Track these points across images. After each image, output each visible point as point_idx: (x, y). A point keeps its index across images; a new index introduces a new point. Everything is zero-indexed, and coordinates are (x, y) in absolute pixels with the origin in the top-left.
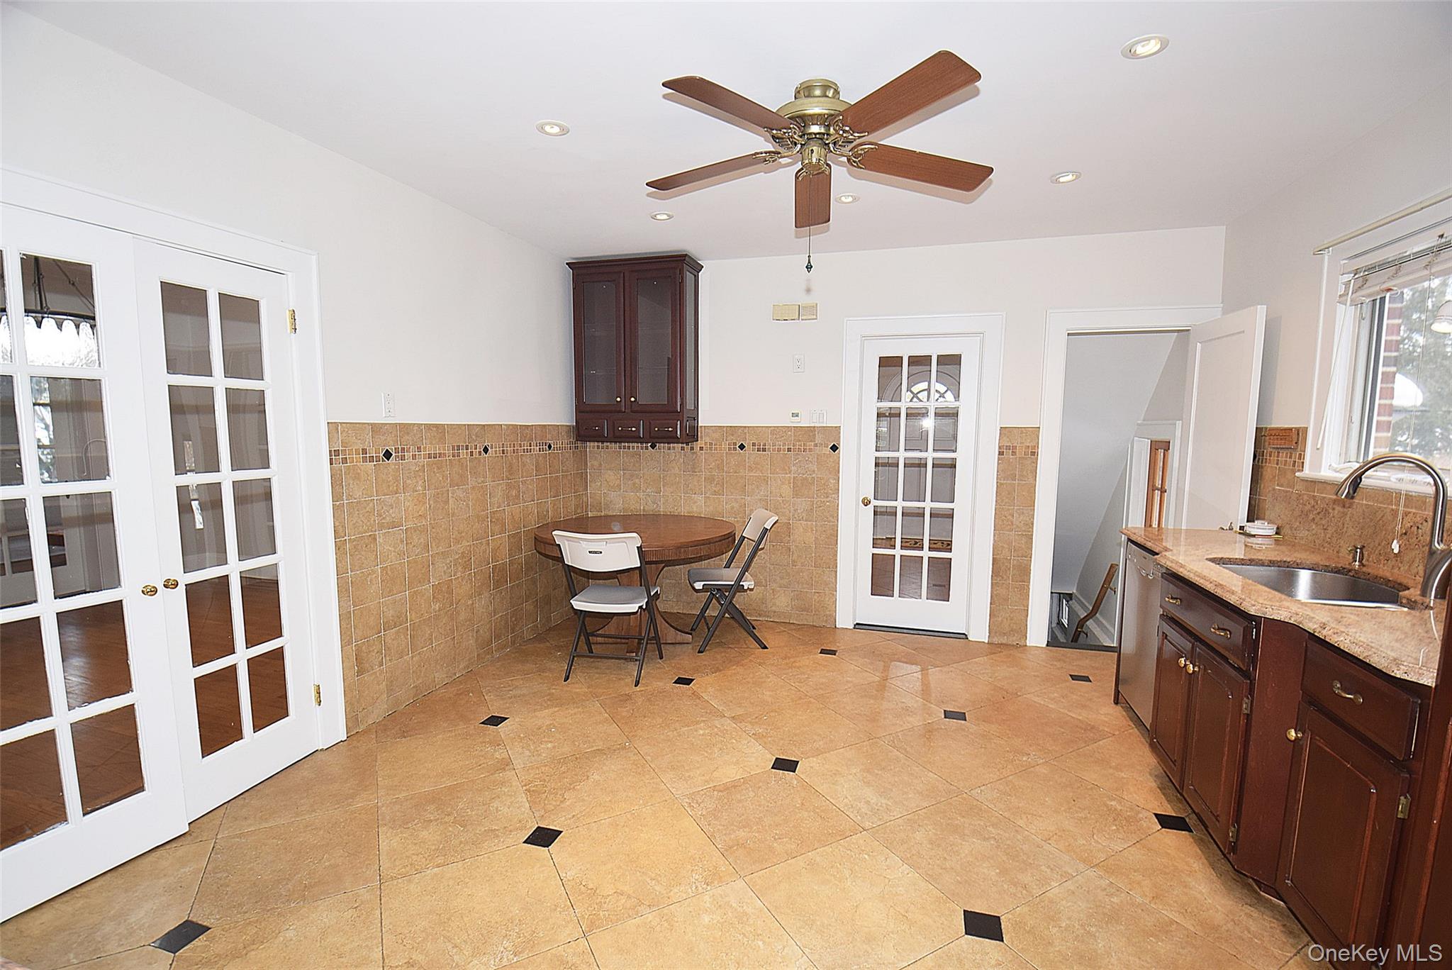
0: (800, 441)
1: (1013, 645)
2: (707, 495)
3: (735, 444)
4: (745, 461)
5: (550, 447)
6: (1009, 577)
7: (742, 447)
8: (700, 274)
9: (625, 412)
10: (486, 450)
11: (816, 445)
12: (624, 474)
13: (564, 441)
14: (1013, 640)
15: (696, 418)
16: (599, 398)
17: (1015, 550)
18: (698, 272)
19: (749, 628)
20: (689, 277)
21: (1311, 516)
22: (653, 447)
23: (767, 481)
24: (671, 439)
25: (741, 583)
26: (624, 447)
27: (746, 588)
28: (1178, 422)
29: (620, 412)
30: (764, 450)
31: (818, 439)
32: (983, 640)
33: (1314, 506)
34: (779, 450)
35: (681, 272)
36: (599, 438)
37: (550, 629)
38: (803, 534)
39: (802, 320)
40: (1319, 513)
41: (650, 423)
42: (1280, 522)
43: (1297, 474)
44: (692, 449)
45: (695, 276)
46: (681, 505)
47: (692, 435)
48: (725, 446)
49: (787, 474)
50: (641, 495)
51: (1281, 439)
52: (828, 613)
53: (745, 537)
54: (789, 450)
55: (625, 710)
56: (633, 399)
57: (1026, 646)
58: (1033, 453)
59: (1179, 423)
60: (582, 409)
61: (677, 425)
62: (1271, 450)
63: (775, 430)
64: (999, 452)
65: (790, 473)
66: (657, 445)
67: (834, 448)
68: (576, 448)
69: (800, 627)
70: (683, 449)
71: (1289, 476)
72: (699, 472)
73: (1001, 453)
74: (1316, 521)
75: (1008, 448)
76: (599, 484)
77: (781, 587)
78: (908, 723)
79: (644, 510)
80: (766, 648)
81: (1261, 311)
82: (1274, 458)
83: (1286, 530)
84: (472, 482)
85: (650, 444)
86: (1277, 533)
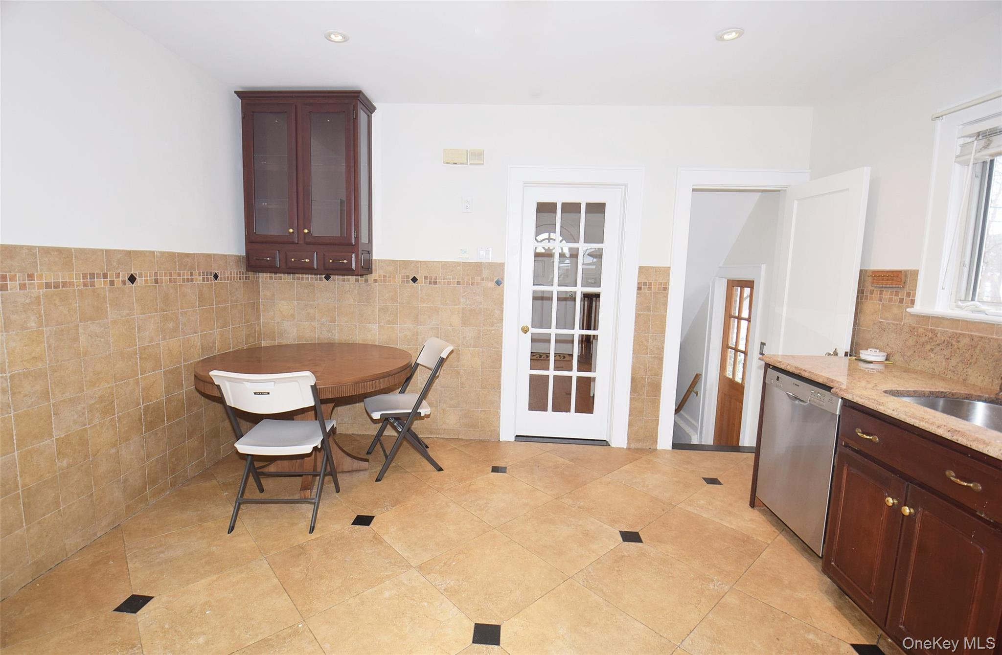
0: (468, 275)
1: (647, 450)
2: (382, 324)
3: (408, 277)
4: (417, 292)
5: (216, 277)
6: (644, 393)
7: (414, 280)
8: (372, 115)
9: (297, 244)
10: (132, 279)
11: (483, 279)
12: (298, 304)
13: (233, 271)
14: (646, 445)
15: (369, 252)
16: (272, 228)
17: (649, 371)
18: (372, 114)
19: (421, 447)
20: (363, 116)
21: (928, 347)
22: (327, 278)
23: (439, 311)
24: (346, 271)
25: (418, 411)
26: (298, 279)
27: (423, 415)
28: (762, 265)
29: (293, 243)
30: (435, 283)
31: (485, 273)
32: (622, 447)
33: (932, 338)
34: (449, 283)
35: (355, 108)
36: (272, 269)
37: (217, 463)
38: (470, 360)
39: (471, 164)
40: (938, 345)
41: (324, 255)
42: (889, 350)
43: (908, 310)
44: (366, 281)
45: (368, 116)
46: (356, 334)
47: (366, 268)
48: (398, 278)
49: (456, 305)
50: (315, 324)
51: (888, 280)
52: (492, 428)
53: (418, 364)
54: (458, 283)
55: (298, 570)
56: (306, 231)
57: (656, 449)
58: (665, 289)
59: (764, 267)
60: (252, 239)
61: (352, 257)
62: (873, 288)
63: (446, 265)
64: (638, 287)
65: (459, 303)
66: (332, 277)
67: (498, 283)
68: (247, 278)
69: (468, 443)
70: (357, 281)
71: (896, 311)
72: (373, 303)
73: (639, 289)
74: (935, 351)
75: (645, 284)
76: (272, 313)
77: (451, 407)
78: (593, 552)
79: (318, 338)
80: (440, 469)
81: (865, 174)
82: (876, 295)
83: (897, 358)
84: (112, 314)
85: (324, 276)
86: (886, 360)
